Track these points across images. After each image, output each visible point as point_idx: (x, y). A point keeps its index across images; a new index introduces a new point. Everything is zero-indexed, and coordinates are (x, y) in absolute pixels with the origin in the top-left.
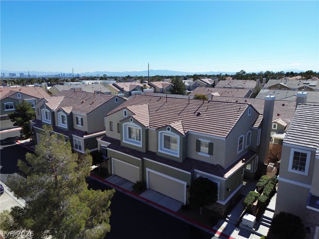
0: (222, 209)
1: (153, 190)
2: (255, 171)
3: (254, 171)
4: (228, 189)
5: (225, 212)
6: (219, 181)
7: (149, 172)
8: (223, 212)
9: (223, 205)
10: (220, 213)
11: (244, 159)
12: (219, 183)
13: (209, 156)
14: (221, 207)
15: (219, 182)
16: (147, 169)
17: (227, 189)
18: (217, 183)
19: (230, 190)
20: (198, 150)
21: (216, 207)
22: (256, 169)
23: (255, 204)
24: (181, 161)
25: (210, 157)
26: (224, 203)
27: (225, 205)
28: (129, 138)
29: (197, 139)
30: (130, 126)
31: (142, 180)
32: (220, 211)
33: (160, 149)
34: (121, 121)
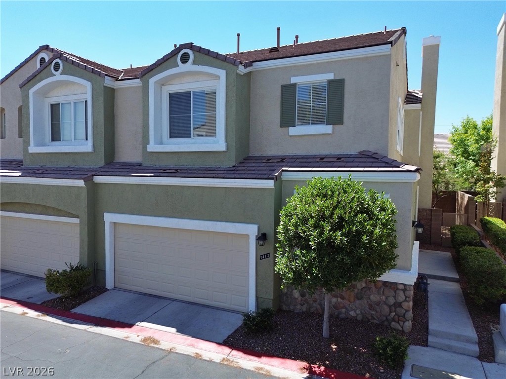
0: (404, 305)
7: (114, 224)
9: (405, 289)
10: (393, 324)
13: (328, 130)
14: (401, 298)
16: (109, 218)
17: (413, 222)
21: (379, 303)
24: (230, 163)
25: (333, 131)
28: (53, 140)
29: (285, 83)
30: (54, 101)
31: (86, 259)
32: (396, 314)
33: (156, 143)
34: (22, 86)
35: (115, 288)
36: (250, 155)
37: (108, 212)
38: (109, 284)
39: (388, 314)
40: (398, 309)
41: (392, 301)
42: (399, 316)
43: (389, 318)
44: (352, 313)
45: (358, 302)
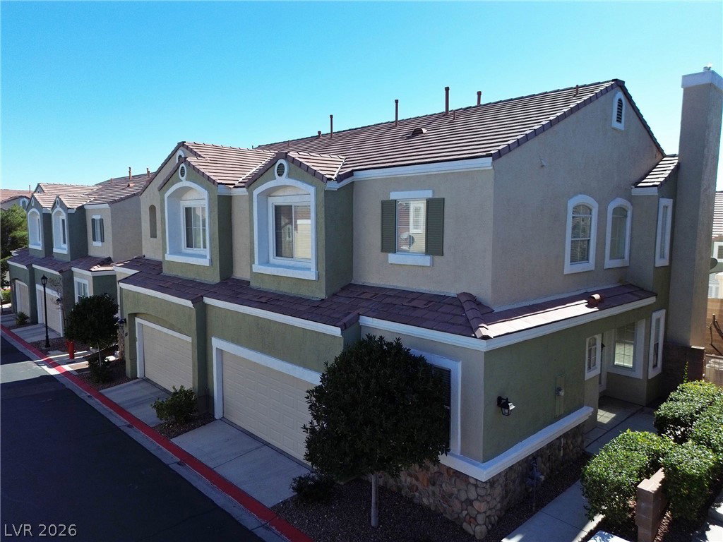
0: (476, 504)
1: (232, 424)
2: (652, 374)
3: (646, 371)
4: (502, 403)
5: (494, 519)
6: (456, 359)
7: (220, 352)
8: (481, 519)
9: (477, 485)
10: (465, 525)
11: (597, 296)
12: (457, 369)
13: (426, 261)
14: (472, 495)
15: (459, 365)
16: (216, 343)
17: (500, 399)
18: (449, 372)
19: (512, 407)
20: (390, 243)
21: (451, 495)
22: (655, 366)
23: (651, 484)
24: (321, 294)
25: (433, 263)
26: (482, 473)
27: (492, 482)
28: (188, 247)
29: (385, 199)
30: (188, 204)
31: (197, 385)
32: (468, 514)
33: (260, 264)
34: (161, 189)
35: (223, 419)
36: (353, 282)
37: (216, 337)
38: (218, 415)
39: (460, 511)
40: (469, 508)
41: (463, 497)
42: (471, 517)
43: (461, 516)
44: (425, 501)
45: (431, 488)
